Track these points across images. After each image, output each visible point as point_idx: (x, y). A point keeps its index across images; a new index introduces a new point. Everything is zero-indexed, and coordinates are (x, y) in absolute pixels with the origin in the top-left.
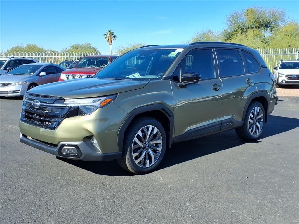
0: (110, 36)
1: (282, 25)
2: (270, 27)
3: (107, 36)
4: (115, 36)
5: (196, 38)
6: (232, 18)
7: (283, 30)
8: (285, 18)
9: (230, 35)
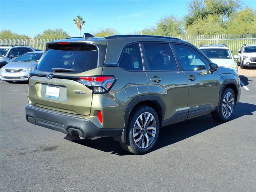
0: (80, 21)
1: (238, 10)
2: (227, 12)
3: (76, 21)
4: (83, 21)
5: (160, 23)
6: (193, 4)
7: (239, 15)
8: (241, 4)
9: (191, 20)
